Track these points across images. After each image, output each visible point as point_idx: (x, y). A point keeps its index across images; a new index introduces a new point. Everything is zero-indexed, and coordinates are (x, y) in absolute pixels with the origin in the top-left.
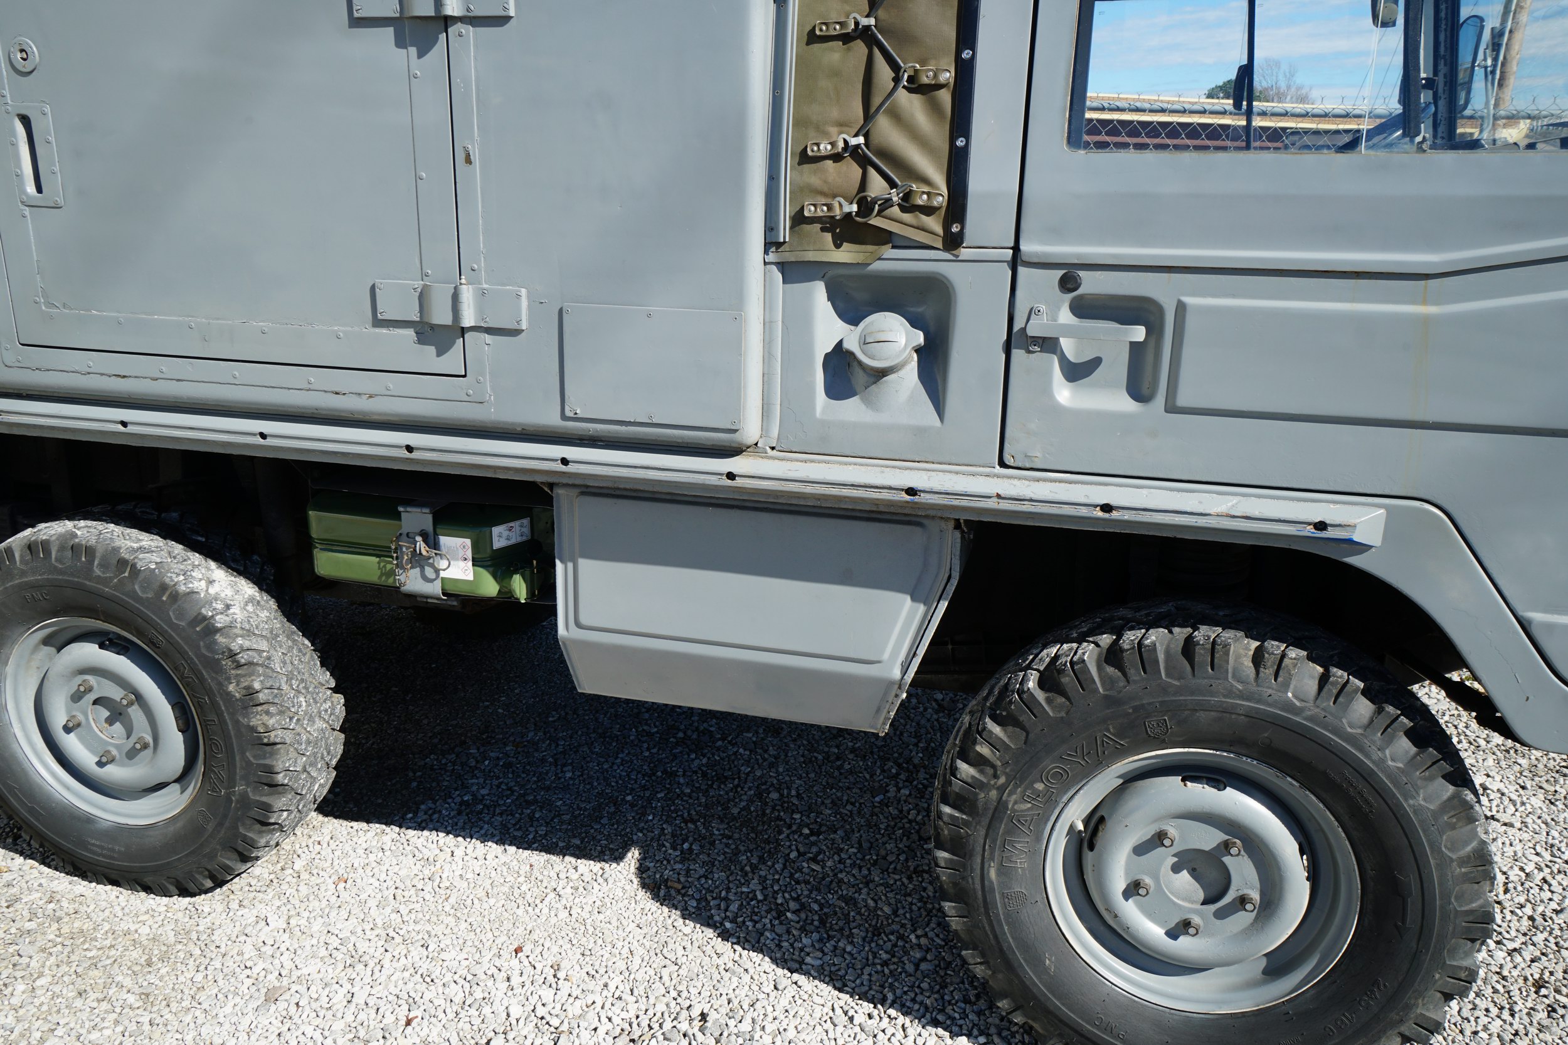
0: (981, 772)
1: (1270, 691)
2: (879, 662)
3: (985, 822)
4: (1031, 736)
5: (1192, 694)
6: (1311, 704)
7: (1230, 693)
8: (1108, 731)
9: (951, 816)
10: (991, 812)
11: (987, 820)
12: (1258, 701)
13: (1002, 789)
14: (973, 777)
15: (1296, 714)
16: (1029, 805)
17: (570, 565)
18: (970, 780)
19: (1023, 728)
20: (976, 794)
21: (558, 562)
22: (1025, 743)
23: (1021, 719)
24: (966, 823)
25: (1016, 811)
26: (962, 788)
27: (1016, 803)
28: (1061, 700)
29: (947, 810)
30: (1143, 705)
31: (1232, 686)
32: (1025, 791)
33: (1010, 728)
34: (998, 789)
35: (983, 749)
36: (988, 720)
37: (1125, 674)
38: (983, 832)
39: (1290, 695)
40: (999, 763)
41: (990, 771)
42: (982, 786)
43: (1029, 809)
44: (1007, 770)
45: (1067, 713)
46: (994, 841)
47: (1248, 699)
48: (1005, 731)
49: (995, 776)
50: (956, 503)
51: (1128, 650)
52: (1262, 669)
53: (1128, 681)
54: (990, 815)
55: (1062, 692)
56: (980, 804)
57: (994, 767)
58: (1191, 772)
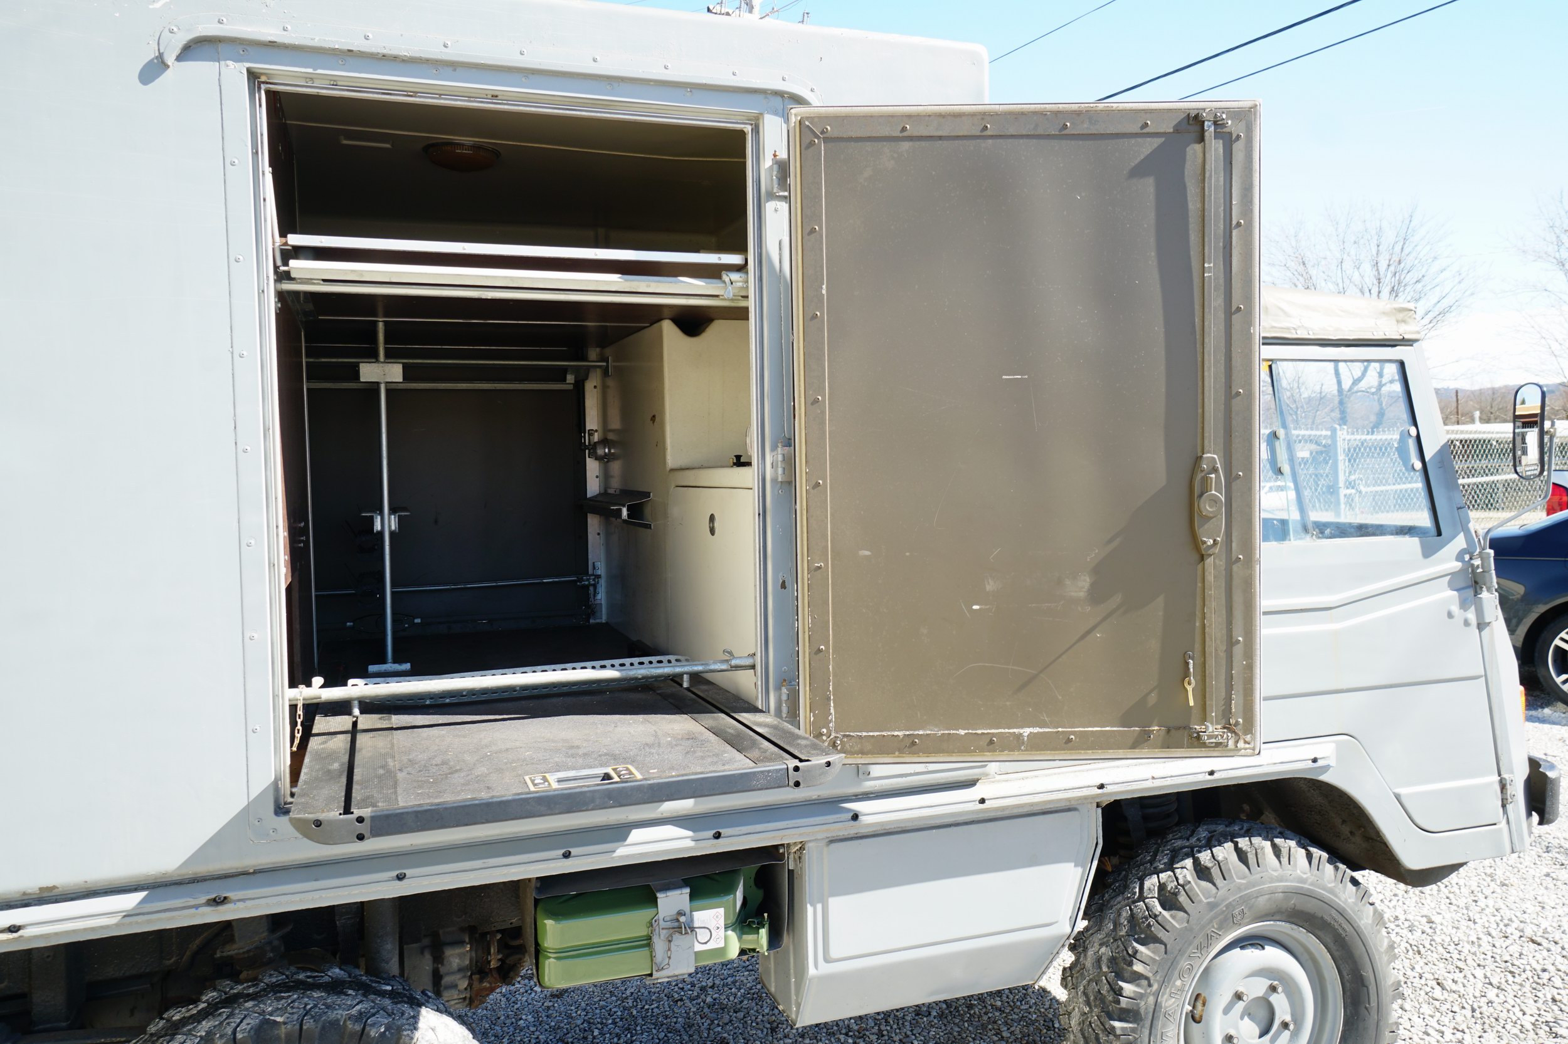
0: (1138, 985)
1: (1290, 872)
2: (1057, 922)
3: (1148, 1023)
4: (1168, 946)
5: (1254, 887)
6: (1309, 874)
7: (1272, 880)
8: (1213, 927)
9: (1123, 1029)
10: (1151, 1014)
11: (1149, 1022)
12: (1286, 881)
13: (1157, 994)
14: (1135, 992)
15: (1305, 883)
16: (1174, 1000)
17: (819, 906)
18: (1132, 995)
19: (1161, 942)
20: (1138, 1004)
21: (808, 906)
22: (1166, 953)
23: (1159, 936)
24: (1133, 1030)
25: (1167, 1007)
26: (1128, 1003)
27: (1166, 1001)
28: (1181, 914)
29: (1117, 1024)
30: (1230, 903)
31: (1272, 875)
32: (1171, 990)
33: (1152, 945)
34: (1153, 994)
35: (1138, 967)
36: (1135, 944)
37: (1214, 884)
38: (1147, 1032)
39: (1298, 871)
40: (1150, 975)
41: (1144, 982)
42: (1141, 996)
43: (1174, 1003)
44: (1158, 978)
45: (1188, 922)
46: (1156, 1036)
47: (1281, 881)
48: (1149, 949)
49: (1150, 985)
50: (1129, 788)
51: (1212, 867)
52: (1282, 859)
53: (1217, 889)
54: (1150, 1018)
55: (1181, 909)
56: (1142, 1011)
57: (1147, 978)
58: (1243, 942)
